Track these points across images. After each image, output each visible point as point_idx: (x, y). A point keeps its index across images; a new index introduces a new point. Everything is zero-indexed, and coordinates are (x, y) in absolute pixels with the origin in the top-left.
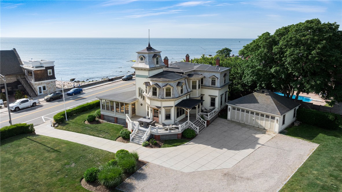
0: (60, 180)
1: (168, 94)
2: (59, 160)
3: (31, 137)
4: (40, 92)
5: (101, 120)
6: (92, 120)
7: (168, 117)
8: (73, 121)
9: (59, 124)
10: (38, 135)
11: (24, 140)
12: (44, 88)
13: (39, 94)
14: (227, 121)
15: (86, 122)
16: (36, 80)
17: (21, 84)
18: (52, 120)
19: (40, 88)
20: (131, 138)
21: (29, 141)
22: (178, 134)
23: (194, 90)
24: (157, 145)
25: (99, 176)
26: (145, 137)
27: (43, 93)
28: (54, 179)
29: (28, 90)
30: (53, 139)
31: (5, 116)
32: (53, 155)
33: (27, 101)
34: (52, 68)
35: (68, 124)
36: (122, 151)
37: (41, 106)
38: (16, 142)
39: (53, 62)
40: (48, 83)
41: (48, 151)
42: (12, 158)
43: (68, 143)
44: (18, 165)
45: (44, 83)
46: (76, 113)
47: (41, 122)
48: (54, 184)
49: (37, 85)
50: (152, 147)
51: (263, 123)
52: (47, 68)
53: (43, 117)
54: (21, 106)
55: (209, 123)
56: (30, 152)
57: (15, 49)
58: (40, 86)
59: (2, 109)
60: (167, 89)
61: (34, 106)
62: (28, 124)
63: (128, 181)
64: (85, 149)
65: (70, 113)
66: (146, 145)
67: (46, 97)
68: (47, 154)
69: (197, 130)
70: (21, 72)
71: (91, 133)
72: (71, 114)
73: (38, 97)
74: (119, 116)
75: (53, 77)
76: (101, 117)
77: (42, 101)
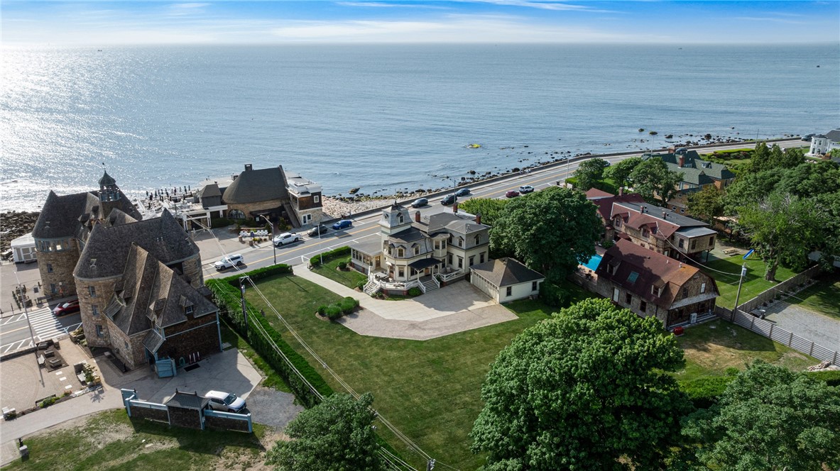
0: (304, 310)
1: (401, 254)
2: (306, 298)
3: (289, 277)
4: (305, 222)
5: (351, 268)
6: (343, 267)
7: (401, 274)
8: (327, 265)
9: (314, 267)
10: (295, 276)
11: (284, 279)
12: (309, 217)
13: (303, 224)
14: (468, 285)
15: (338, 269)
16: (300, 209)
17: (285, 210)
18: (309, 262)
19: (305, 217)
20: (364, 289)
21: (288, 280)
22: (403, 291)
23: (437, 250)
24: (382, 298)
25: (326, 311)
26: (374, 290)
27: (307, 223)
28: (300, 309)
29: (292, 218)
30: (306, 281)
31: (270, 251)
32: (303, 294)
33: (290, 236)
34: (319, 194)
35: (321, 267)
36: (349, 297)
37: (303, 242)
38: (279, 280)
39: (320, 188)
40: (314, 212)
41: (300, 290)
42: (276, 291)
43: (316, 286)
44: (280, 297)
45: (310, 211)
46: (333, 256)
47: (299, 263)
48: (300, 312)
49: (302, 214)
50: (377, 298)
51: (492, 292)
52: (314, 194)
53: (302, 256)
54: (285, 241)
55: (443, 284)
56: (288, 290)
57: (281, 166)
58: (304, 215)
59: (267, 243)
60: (399, 250)
61: (297, 242)
62: (288, 265)
63: (345, 317)
64: (327, 292)
65: (326, 256)
66: (373, 296)
67: (309, 232)
68: (299, 293)
69: (424, 289)
70: (286, 197)
71: (338, 279)
72: (327, 258)
73: (301, 229)
74: (365, 266)
75: (320, 204)
76: (352, 264)
77: (304, 234)
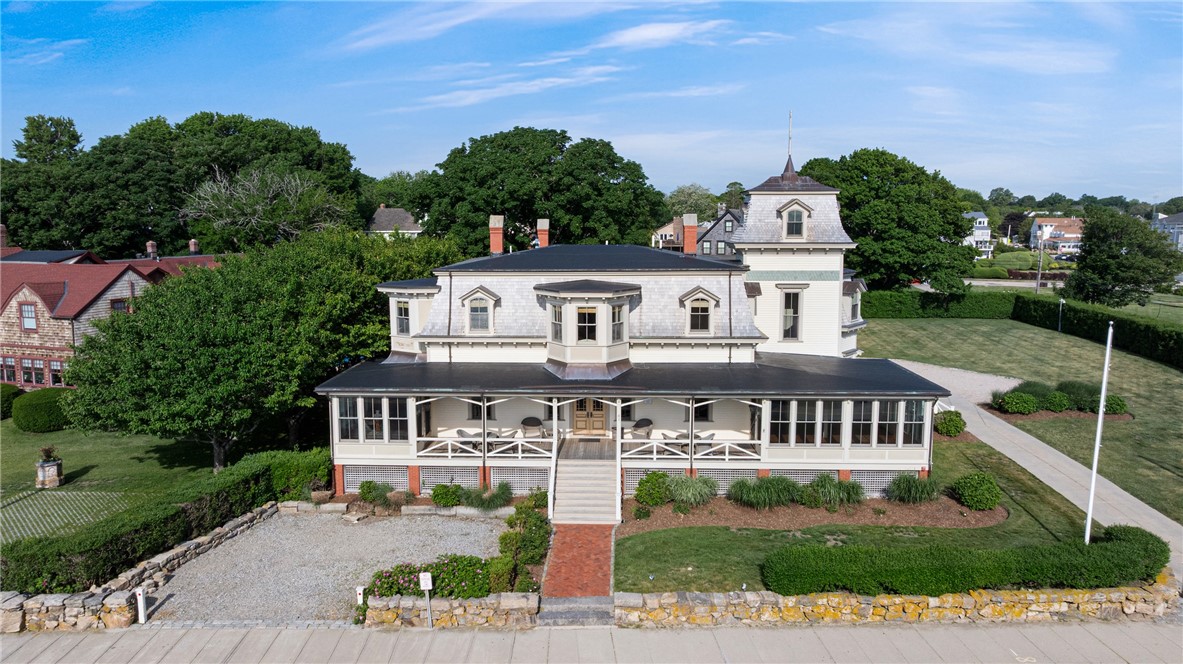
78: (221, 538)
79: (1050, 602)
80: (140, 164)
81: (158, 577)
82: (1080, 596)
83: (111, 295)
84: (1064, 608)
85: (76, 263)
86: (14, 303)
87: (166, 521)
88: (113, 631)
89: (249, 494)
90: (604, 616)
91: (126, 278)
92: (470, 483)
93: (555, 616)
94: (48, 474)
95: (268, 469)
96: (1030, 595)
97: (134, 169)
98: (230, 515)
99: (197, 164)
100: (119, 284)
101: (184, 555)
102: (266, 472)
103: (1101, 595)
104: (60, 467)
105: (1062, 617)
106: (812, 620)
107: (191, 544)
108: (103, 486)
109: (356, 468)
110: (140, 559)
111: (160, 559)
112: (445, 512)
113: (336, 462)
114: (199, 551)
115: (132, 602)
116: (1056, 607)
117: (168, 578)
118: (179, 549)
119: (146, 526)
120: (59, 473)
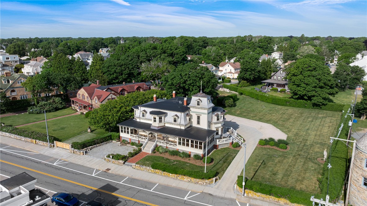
78: (101, 145)
79: (188, 179)
80: (132, 59)
81: (89, 149)
82: (192, 179)
83: (107, 98)
84: (190, 180)
85: (105, 91)
86: (95, 98)
87: (92, 142)
88: (81, 155)
89: (107, 139)
90: (131, 166)
91: (110, 95)
92: (137, 142)
93: (126, 164)
94: (89, 130)
95: (111, 135)
96: (185, 177)
97: (131, 61)
98: (103, 142)
99: (144, 59)
100: (109, 96)
101: (94, 147)
102: (111, 136)
103: (195, 179)
104: (91, 129)
105: (189, 182)
106: (155, 173)
107: (96, 145)
108: (95, 133)
109: (123, 137)
110: (88, 147)
111: (90, 147)
112: (132, 146)
113: (121, 136)
114: (97, 147)
115: (83, 152)
116: (188, 180)
117: (91, 150)
118: (94, 146)
119: (89, 142)
120: (91, 130)
